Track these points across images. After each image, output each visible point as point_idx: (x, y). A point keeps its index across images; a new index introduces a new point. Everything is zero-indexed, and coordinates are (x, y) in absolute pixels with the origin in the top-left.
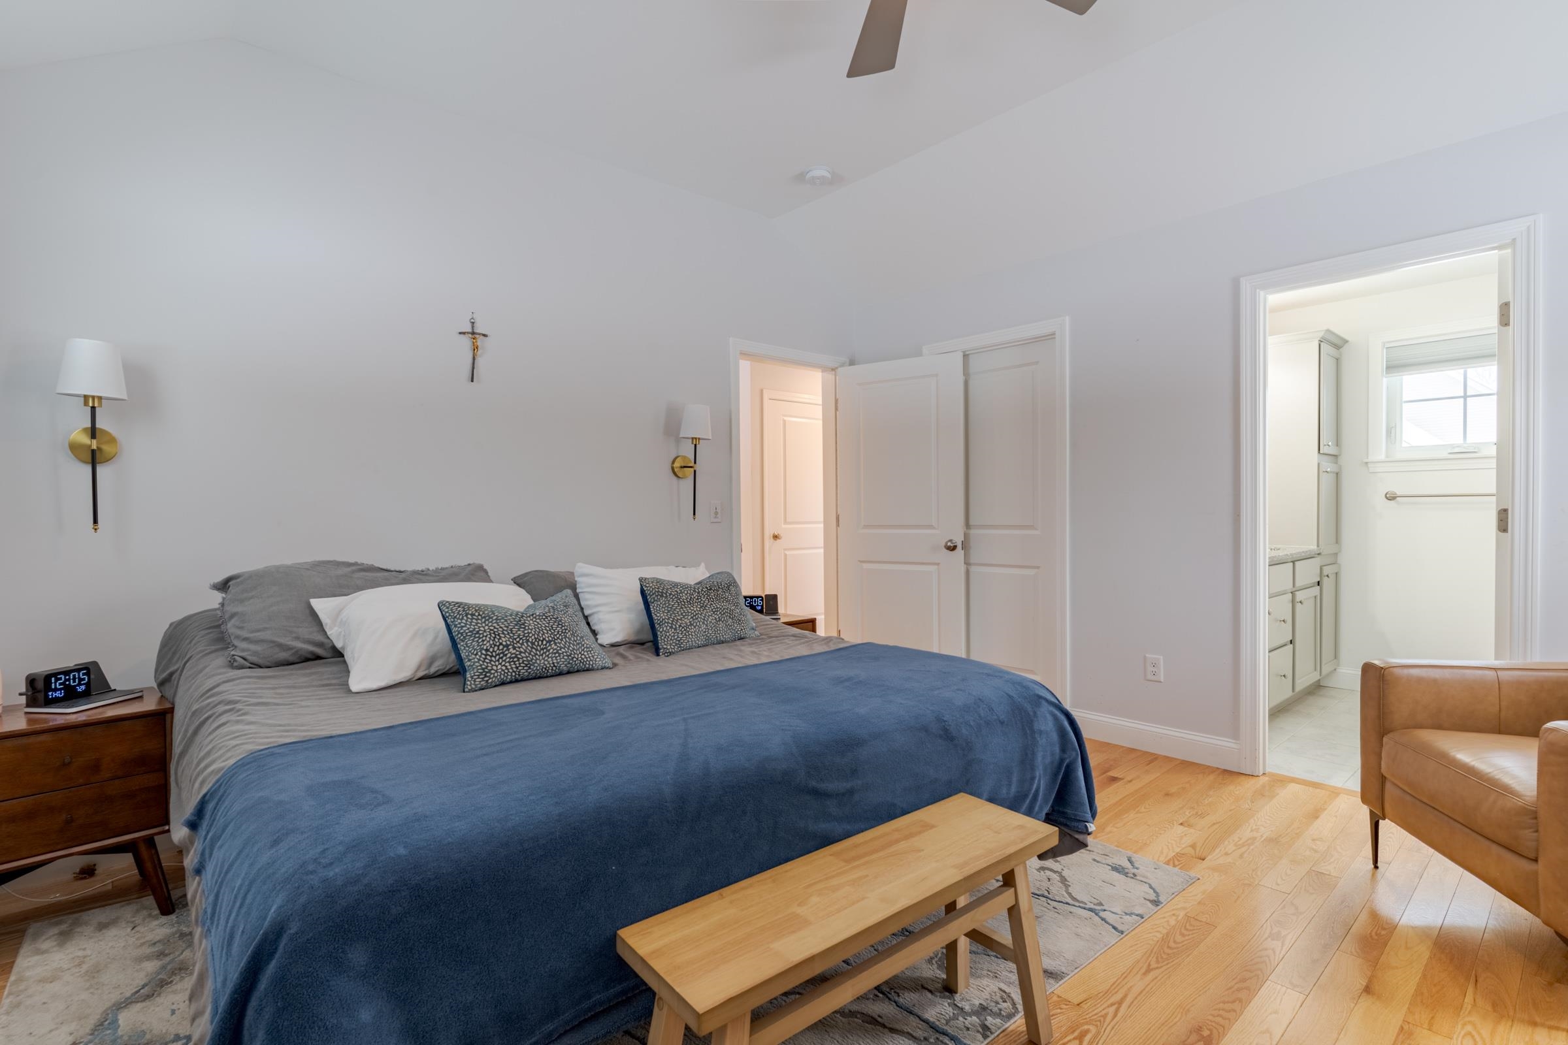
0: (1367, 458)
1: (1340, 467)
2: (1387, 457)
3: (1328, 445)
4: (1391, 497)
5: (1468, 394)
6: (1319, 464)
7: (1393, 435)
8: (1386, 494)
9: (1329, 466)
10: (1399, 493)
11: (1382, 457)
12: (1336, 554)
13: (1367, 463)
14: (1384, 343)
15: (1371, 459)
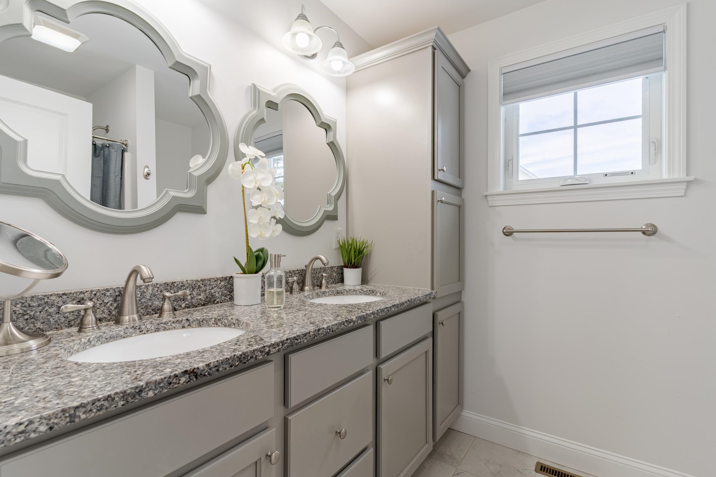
0: (487, 191)
1: (463, 200)
2: (505, 188)
3: (443, 170)
4: (508, 233)
5: (578, 124)
6: (433, 192)
7: (510, 168)
8: (504, 229)
9: (443, 194)
10: (515, 228)
11: (500, 189)
12: (460, 293)
13: (486, 196)
14: (501, 69)
15: (490, 191)
